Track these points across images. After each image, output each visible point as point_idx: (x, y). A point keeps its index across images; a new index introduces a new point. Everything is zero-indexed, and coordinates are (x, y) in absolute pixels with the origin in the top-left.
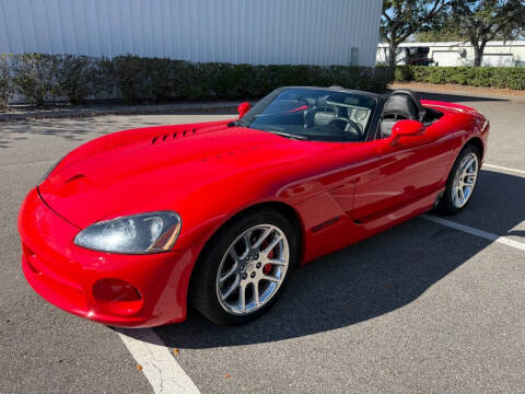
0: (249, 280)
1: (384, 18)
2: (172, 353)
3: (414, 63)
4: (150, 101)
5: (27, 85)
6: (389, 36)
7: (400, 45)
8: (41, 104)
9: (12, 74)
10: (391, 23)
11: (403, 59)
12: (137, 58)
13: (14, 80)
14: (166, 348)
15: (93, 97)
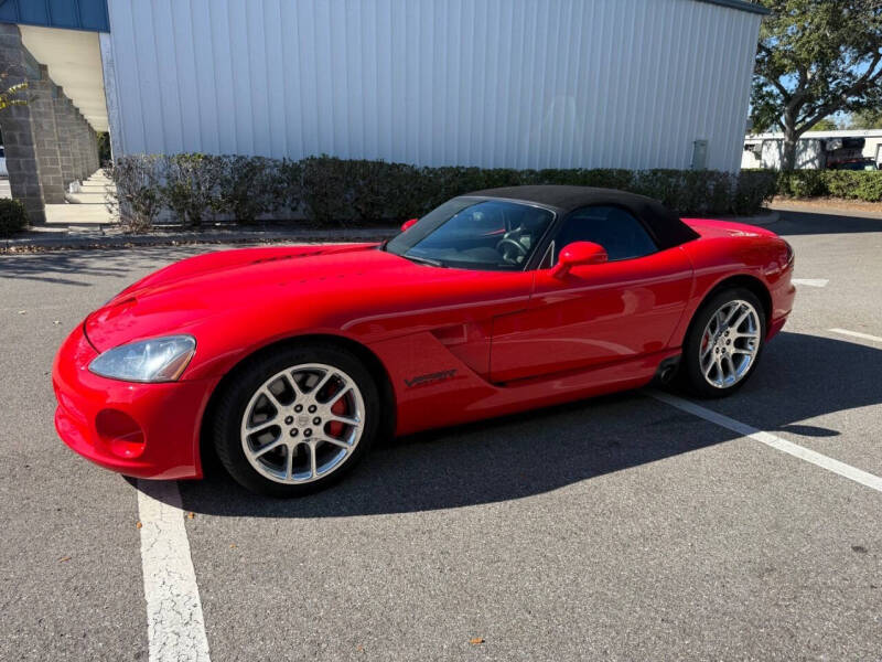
0: (301, 438)
1: (776, 91)
2: (186, 517)
3: (834, 166)
4: (350, 224)
5: (179, 198)
6: (783, 119)
7: (805, 135)
8: (197, 223)
9: (164, 183)
10: (788, 98)
11: (812, 161)
12: (335, 161)
13: (163, 191)
14: (182, 511)
15: (269, 216)
